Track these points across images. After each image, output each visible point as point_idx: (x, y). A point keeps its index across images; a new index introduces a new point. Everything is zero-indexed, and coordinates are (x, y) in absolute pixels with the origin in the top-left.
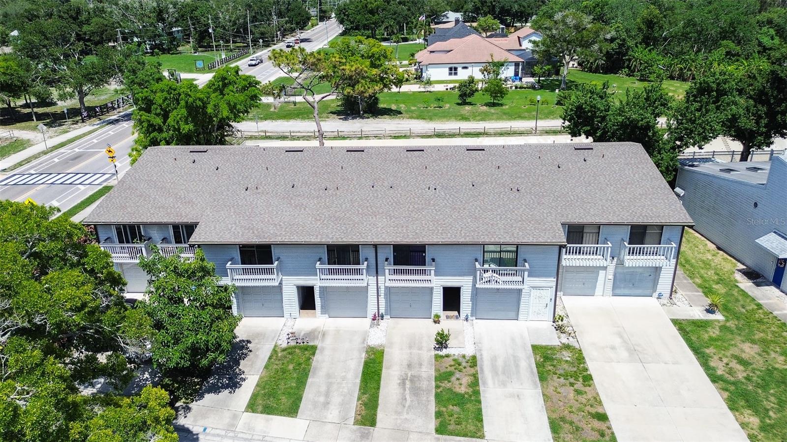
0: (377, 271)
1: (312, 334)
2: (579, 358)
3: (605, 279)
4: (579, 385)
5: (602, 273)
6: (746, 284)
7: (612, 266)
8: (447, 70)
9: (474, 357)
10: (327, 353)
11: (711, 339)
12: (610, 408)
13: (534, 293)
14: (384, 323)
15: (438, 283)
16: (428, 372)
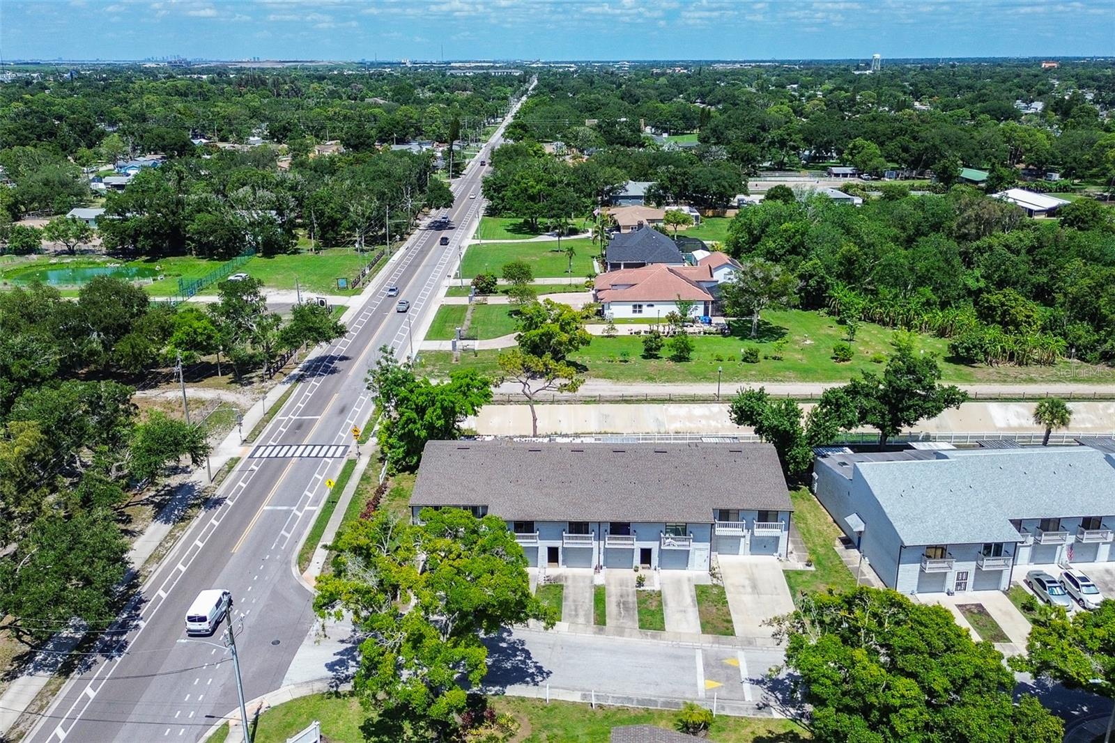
0: (599, 538)
1: (558, 578)
2: (722, 591)
3: (744, 544)
4: (719, 606)
5: (742, 540)
6: (839, 547)
7: (748, 537)
8: (631, 308)
9: (660, 592)
10: (571, 589)
11: (804, 582)
12: (734, 617)
13: (697, 553)
14: (604, 571)
15: (638, 545)
16: (632, 599)
